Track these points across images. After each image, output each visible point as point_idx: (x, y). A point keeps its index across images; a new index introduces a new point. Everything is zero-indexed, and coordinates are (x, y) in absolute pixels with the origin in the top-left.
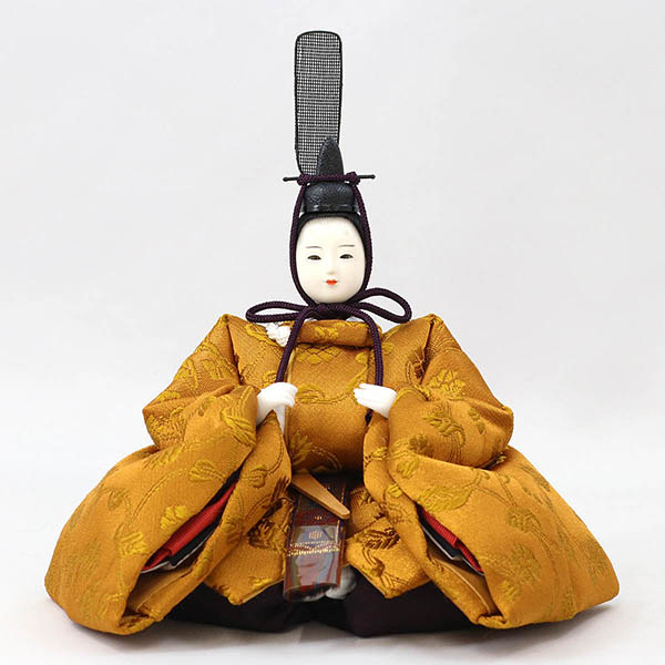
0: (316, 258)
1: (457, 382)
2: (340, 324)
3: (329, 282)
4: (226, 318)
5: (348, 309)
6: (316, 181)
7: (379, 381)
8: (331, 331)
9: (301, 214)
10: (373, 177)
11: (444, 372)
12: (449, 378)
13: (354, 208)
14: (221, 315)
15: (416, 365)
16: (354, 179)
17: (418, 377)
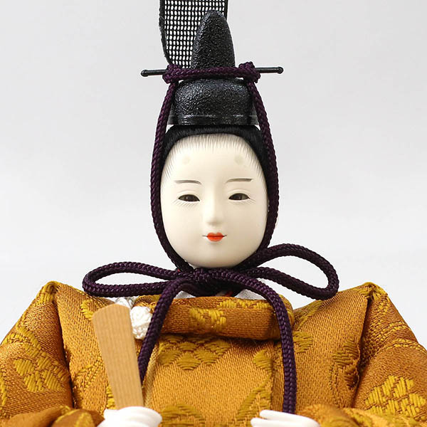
0: (191, 198)
1: (413, 397)
2: (229, 302)
3: (211, 236)
4: (53, 288)
5: (240, 278)
6: (192, 77)
7: (290, 405)
8: (214, 314)
9: (169, 127)
10: (279, 70)
11: (392, 379)
12: (400, 391)
13: (250, 119)
14: (45, 284)
15: (349, 368)
16: (251, 74)
17: (351, 387)
